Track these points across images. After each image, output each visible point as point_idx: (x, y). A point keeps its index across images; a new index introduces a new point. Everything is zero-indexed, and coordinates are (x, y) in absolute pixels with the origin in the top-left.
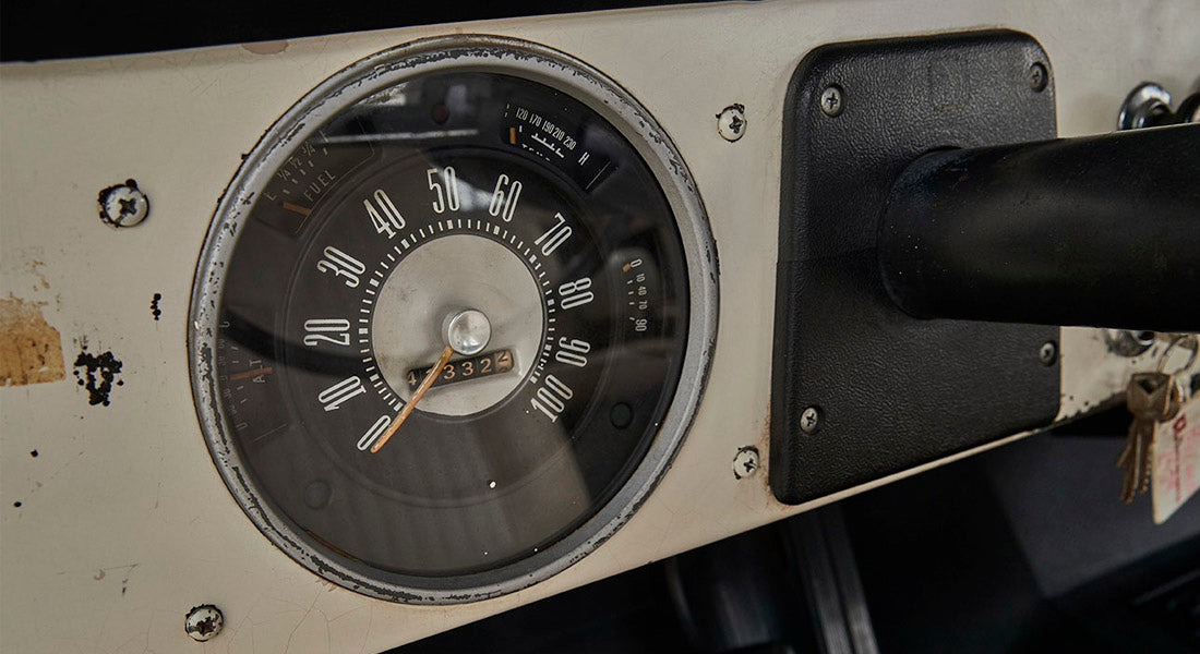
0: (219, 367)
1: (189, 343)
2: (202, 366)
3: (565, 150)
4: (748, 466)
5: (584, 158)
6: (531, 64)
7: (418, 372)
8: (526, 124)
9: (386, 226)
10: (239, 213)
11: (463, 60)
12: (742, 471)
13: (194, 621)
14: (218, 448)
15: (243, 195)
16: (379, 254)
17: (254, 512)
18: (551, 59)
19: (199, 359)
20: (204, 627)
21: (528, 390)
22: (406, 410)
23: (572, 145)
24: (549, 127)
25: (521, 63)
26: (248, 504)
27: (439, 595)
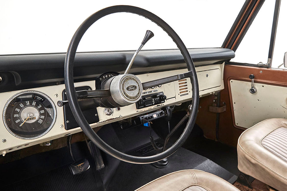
0: (6, 118)
1: (3, 116)
2: (4, 118)
3: (40, 99)
4: (62, 127)
5: (43, 100)
6: (35, 92)
7: (25, 119)
8: (36, 97)
9: (22, 106)
10: (7, 105)
11: (28, 92)
12: (61, 127)
13: (3, 141)
14: (5, 125)
15: (8, 104)
16: (21, 109)
17: (9, 131)
18: (37, 91)
19: (4, 117)
20: (4, 141)
21: (38, 121)
22: (24, 122)
23: (41, 99)
24: (39, 97)
25: (34, 92)
26: (8, 130)
27: (28, 139)
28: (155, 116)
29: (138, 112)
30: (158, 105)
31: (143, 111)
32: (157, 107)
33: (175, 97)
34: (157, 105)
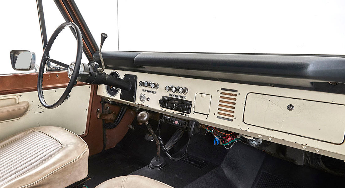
28: (176, 122)
29: (161, 110)
30: (182, 113)
31: (166, 111)
32: (180, 114)
33: (208, 115)
34: (180, 113)
